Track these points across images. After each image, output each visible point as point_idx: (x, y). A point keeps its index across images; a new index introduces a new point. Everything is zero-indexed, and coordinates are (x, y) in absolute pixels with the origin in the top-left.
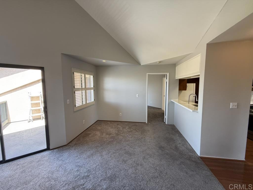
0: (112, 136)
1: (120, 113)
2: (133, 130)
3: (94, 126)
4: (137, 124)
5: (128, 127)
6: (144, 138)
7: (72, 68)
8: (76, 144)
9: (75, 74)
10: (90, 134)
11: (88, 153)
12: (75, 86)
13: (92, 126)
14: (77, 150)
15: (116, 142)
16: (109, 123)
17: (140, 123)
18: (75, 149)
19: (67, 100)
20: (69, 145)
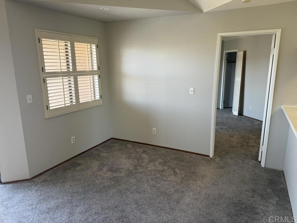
0: (118, 175)
1: (154, 129)
2: (168, 169)
3: (97, 150)
4: (187, 156)
5: (160, 161)
6: (183, 192)
7: (36, 30)
8: (45, 181)
9: (44, 41)
10: (80, 164)
11: (53, 203)
12: (46, 68)
13: (94, 149)
14: (39, 193)
15: (115, 190)
16: (130, 146)
17: (194, 156)
18: (37, 191)
19: (27, 96)
20: (34, 180)
